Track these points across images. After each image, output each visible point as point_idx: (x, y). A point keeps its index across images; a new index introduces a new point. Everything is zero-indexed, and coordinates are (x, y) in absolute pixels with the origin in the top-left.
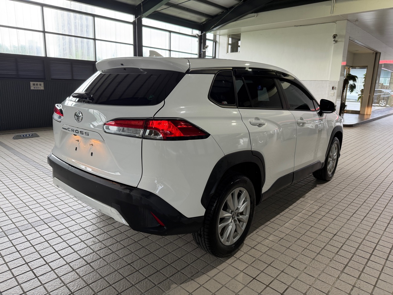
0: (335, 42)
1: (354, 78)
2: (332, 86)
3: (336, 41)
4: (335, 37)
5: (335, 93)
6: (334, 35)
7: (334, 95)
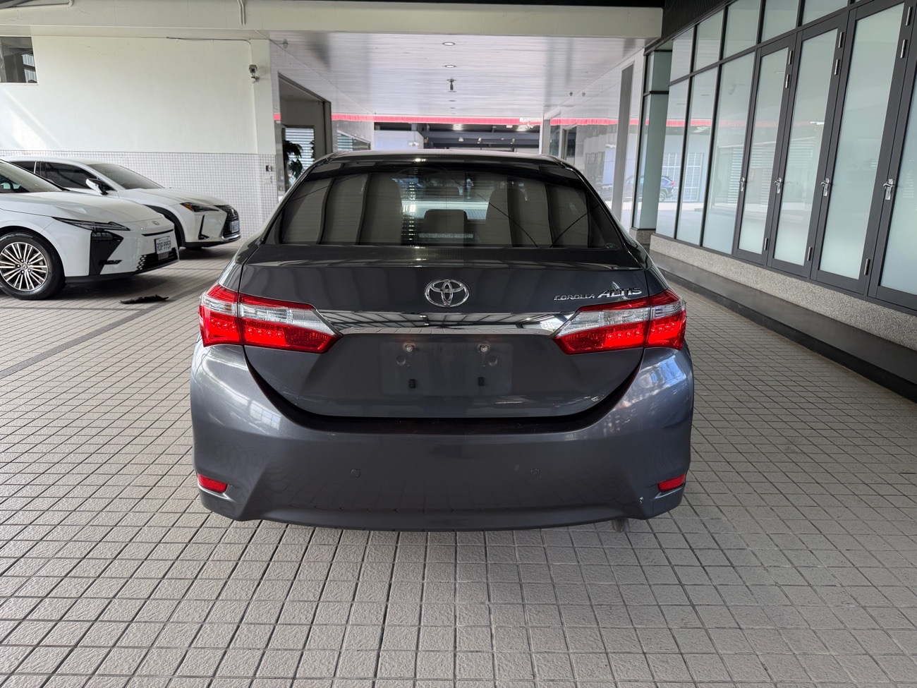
0: (254, 80)
1: (296, 149)
2: (265, 165)
3: (257, 79)
4: (253, 69)
5: (273, 178)
6: (251, 66)
7: (272, 182)
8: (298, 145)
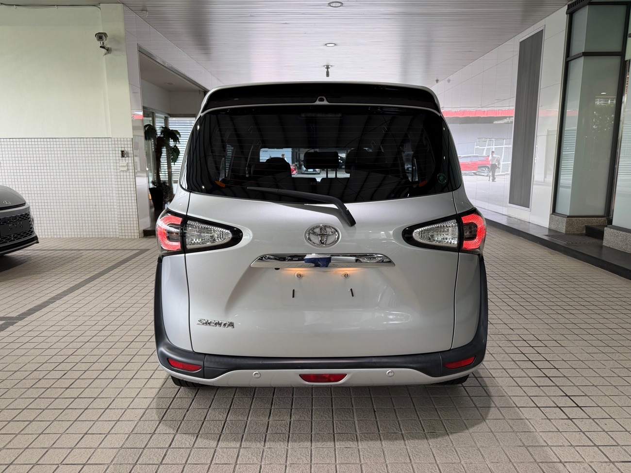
0: (104, 51)
1: (175, 136)
2: (120, 149)
3: (108, 50)
4: (100, 36)
5: (130, 165)
6: (99, 33)
7: (128, 170)
8: (176, 131)
